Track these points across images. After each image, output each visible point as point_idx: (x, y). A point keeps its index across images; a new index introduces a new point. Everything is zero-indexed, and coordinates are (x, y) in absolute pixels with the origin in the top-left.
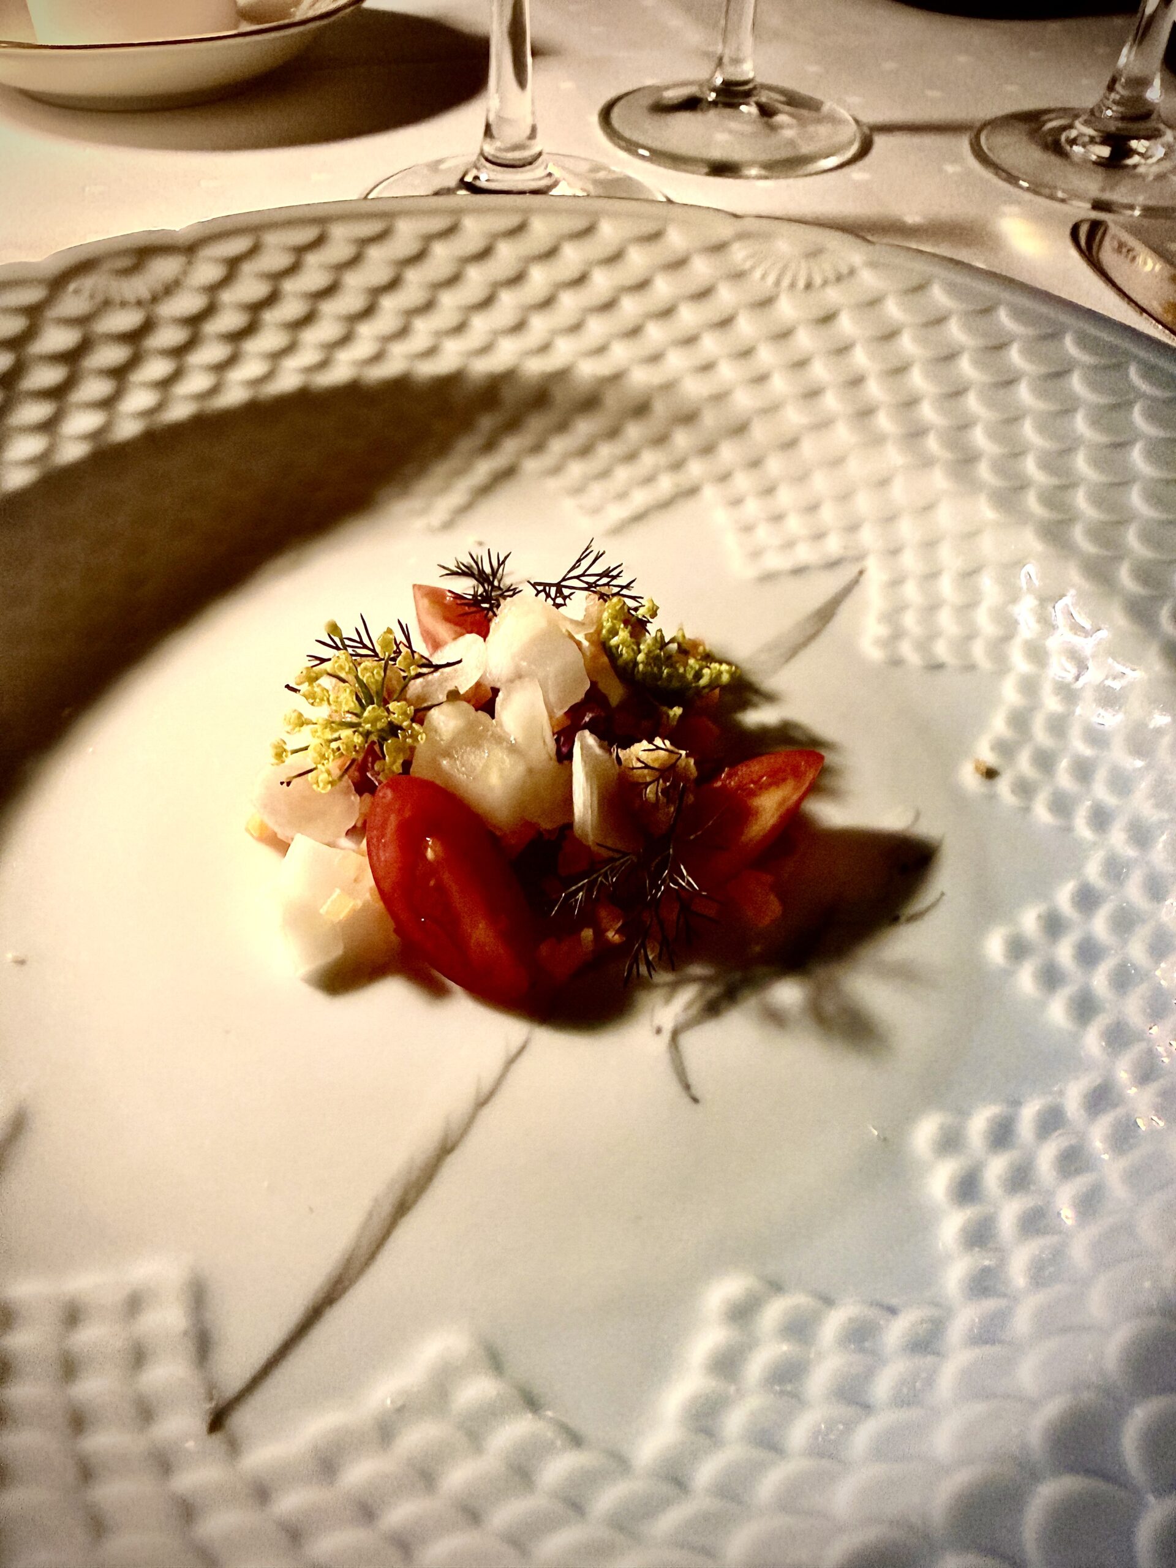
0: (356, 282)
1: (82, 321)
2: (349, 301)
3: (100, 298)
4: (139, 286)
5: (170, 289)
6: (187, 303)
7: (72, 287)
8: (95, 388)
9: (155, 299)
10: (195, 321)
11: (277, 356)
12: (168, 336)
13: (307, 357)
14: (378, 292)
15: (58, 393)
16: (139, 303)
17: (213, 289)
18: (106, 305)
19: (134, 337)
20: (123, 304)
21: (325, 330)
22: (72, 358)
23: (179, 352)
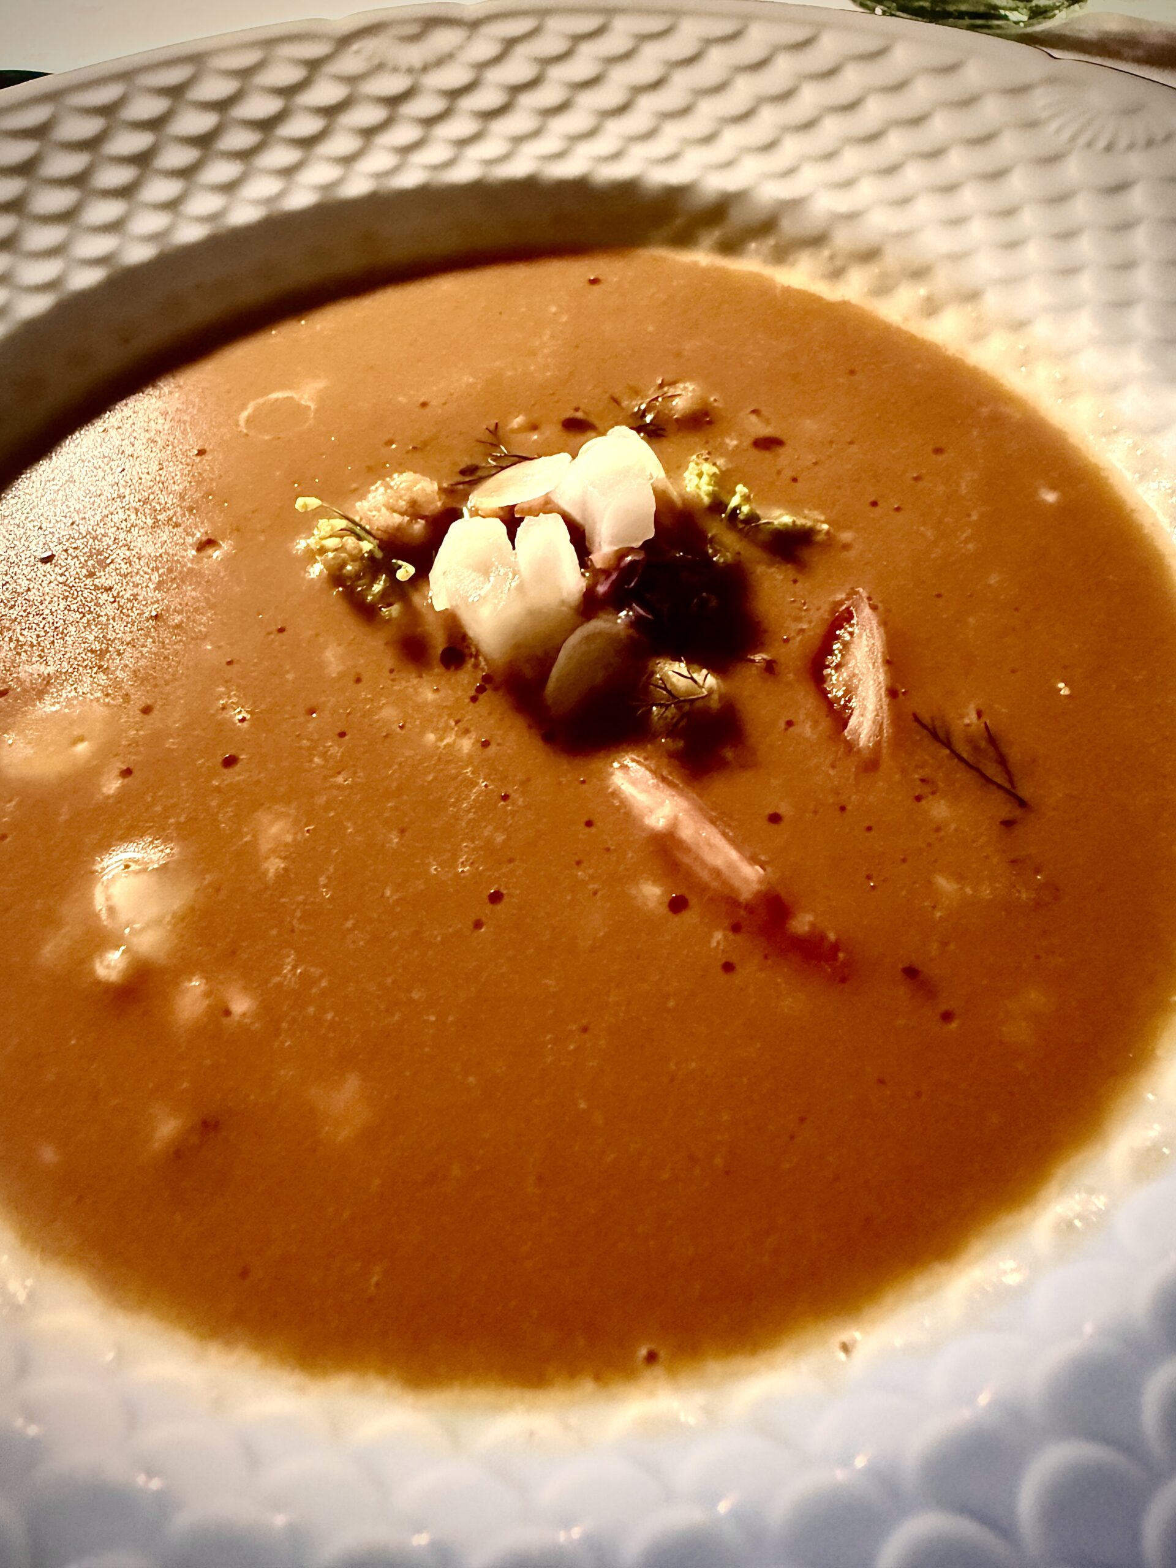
0: (622, 77)
1: (351, 80)
2: (608, 95)
3: (376, 62)
4: (415, 55)
5: (441, 61)
6: (454, 76)
7: (355, 47)
8: (341, 143)
9: (425, 69)
10: (455, 94)
11: (518, 140)
12: (426, 105)
13: (548, 144)
14: (639, 90)
15: (308, 143)
16: (410, 71)
17: (483, 66)
18: (380, 67)
19: (394, 102)
20: (395, 70)
21: (575, 121)
22: (331, 112)
23: (430, 122)
